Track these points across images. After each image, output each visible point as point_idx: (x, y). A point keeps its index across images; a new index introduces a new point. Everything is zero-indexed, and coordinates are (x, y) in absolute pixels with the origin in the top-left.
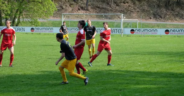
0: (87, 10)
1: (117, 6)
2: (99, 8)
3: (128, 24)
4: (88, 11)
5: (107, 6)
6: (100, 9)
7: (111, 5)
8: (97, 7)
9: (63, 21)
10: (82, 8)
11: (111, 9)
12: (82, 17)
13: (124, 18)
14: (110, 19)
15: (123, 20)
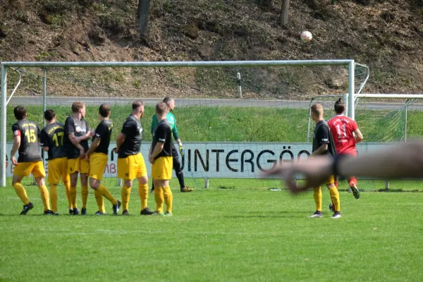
0: (144, 43)
1: (316, 16)
2: (211, 27)
3: (382, 123)
4: (146, 49)
5: (259, 19)
6: (217, 37)
7: (281, 12)
8: (200, 27)
9: (6, 103)
10: (115, 31)
11: (282, 34)
12: (113, 85)
13: (363, 85)
14: (275, 92)
15: (354, 96)
